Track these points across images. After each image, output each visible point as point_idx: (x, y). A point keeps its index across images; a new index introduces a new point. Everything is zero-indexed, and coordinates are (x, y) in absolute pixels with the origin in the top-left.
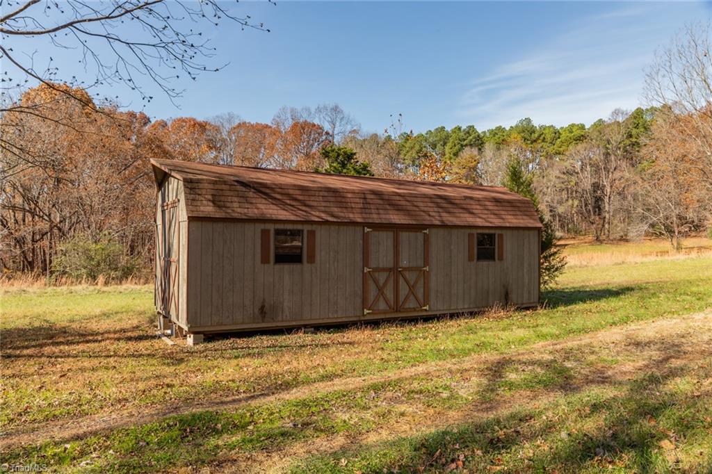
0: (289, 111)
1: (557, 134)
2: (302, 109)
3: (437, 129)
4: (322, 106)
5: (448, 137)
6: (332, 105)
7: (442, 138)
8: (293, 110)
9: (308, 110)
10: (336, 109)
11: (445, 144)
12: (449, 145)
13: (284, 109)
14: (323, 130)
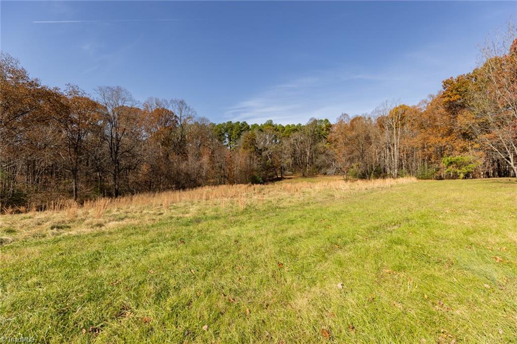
0: (154, 100)
1: (283, 128)
2: (162, 100)
3: (228, 122)
4: (174, 100)
5: (233, 126)
6: (181, 99)
7: (230, 127)
8: (157, 100)
9: (166, 101)
10: (182, 102)
11: (232, 129)
12: (235, 130)
13: (151, 98)
14: (173, 114)
